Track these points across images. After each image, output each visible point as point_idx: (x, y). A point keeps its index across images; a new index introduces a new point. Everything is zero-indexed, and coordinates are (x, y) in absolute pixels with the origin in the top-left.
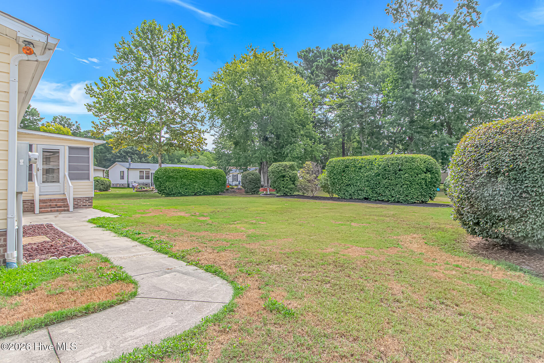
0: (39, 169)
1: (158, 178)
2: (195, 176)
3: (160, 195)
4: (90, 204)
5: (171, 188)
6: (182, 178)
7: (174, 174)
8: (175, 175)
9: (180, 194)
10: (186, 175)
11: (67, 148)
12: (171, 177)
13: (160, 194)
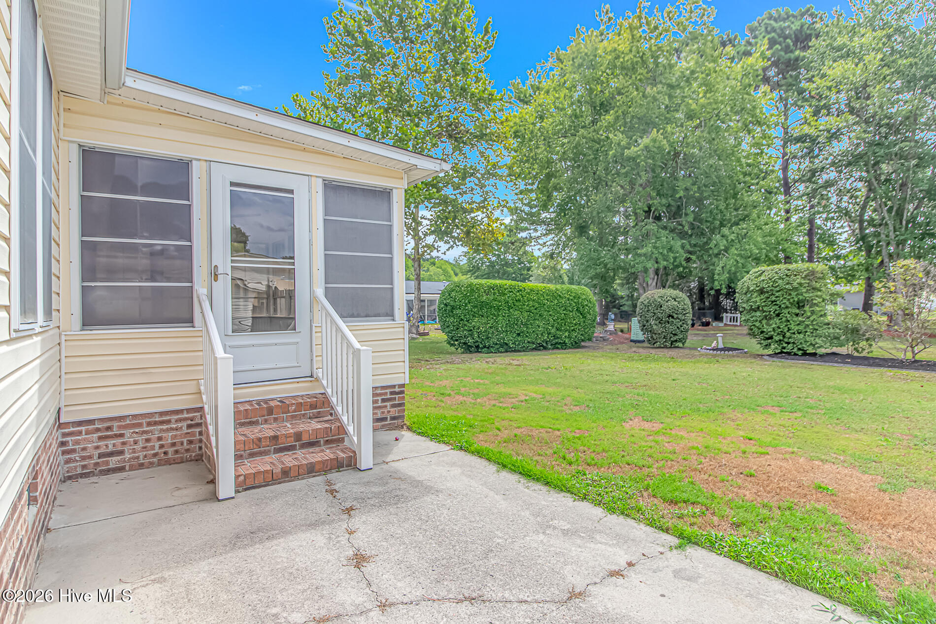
0: (220, 271)
1: (453, 308)
2: (539, 303)
3: (453, 348)
4: (394, 412)
5: (485, 331)
6: (509, 308)
7: (492, 298)
8: (495, 300)
9: (505, 348)
10: (519, 300)
11: (318, 185)
12: (483, 305)
13: (452, 345)
